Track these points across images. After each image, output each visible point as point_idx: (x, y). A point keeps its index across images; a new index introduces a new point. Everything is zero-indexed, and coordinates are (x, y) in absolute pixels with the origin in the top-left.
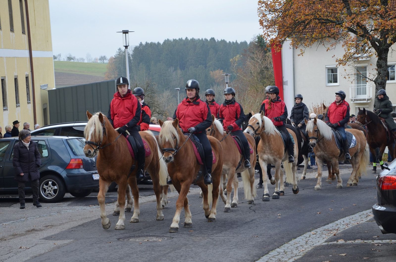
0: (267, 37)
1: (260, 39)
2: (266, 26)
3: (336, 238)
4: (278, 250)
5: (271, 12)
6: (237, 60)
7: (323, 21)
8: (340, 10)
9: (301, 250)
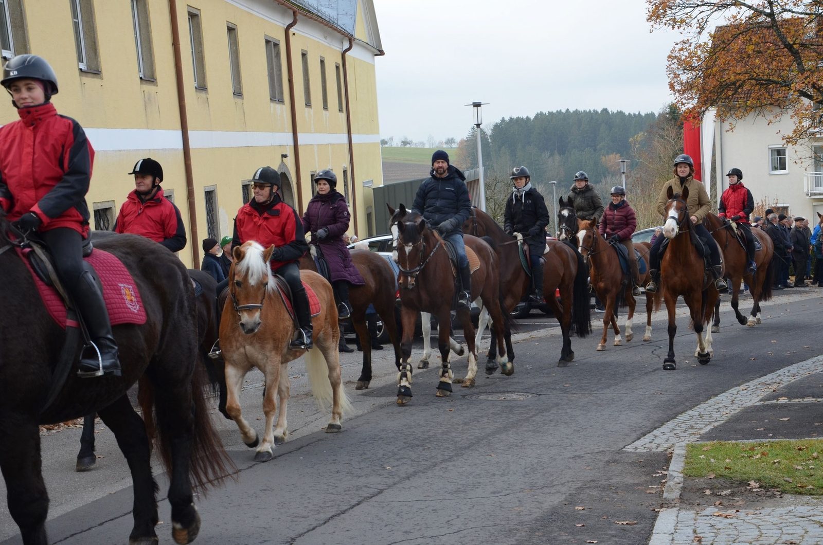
0: (680, 107)
1: (673, 109)
2: (679, 91)
3: (776, 395)
4: (690, 412)
5: (686, 71)
6: (639, 139)
7: (764, 82)
8: (787, 66)
9: (724, 413)
